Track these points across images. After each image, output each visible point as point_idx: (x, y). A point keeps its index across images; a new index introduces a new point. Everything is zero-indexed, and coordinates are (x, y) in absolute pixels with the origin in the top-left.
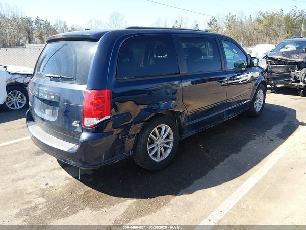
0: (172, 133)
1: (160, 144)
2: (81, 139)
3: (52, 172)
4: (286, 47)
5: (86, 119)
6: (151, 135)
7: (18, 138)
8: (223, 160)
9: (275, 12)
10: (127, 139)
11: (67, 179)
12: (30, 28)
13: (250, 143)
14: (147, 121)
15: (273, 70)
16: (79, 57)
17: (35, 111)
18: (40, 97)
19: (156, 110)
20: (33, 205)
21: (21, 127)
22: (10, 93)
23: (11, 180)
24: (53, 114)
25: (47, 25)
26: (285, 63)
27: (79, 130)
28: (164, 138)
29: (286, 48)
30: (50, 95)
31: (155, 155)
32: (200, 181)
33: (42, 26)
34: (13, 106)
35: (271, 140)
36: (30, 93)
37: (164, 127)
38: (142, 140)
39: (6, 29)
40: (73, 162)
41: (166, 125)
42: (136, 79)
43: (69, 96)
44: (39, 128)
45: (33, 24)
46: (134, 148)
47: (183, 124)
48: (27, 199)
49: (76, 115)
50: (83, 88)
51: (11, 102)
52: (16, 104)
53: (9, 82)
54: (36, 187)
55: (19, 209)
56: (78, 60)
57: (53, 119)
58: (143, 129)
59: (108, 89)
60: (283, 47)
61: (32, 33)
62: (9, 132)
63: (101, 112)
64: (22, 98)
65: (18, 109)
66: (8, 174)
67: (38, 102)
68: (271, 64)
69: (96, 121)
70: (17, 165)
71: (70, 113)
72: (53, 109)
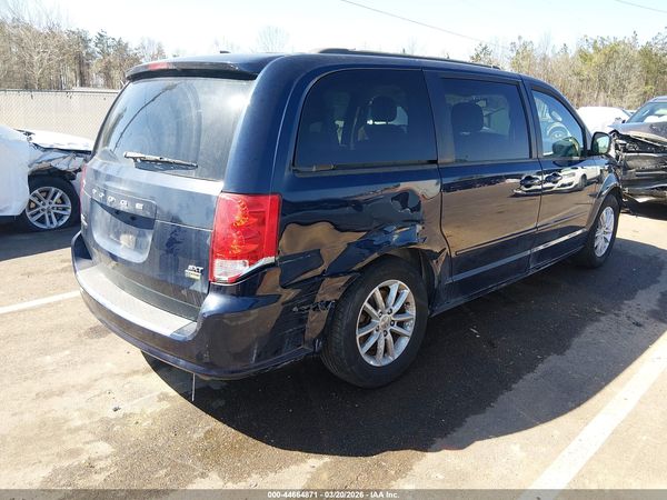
0: (412, 300)
1: (384, 326)
2: (204, 310)
3: (130, 379)
4: (657, 112)
5: (217, 262)
6: (366, 303)
7: (52, 295)
8: (531, 368)
9: (620, 39)
10: (311, 312)
11: (163, 397)
12: (84, 52)
13: (589, 329)
14: (360, 270)
15: (630, 163)
16: (208, 115)
17: (95, 236)
18: (108, 205)
19: (379, 246)
20: (83, 459)
21: (59, 268)
22: (36, 191)
23: (33, 395)
24: (138, 247)
25: (121, 47)
26: (657, 150)
27: (199, 287)
28: (394, 312)
29: (660, 116)
30: (134, 201)
31: (373, 351)
32: (479, 418)
33: (111, 50)
34: (42, 220)
35: (638, 325)
36: (85, 196)
37: (394, 286)
38: (346, 316)
39: (33, 54)
40: (182, 362)
41: (399, 282)
42: (340, 173)
43: (180, 205)
44: (102, 275)
45: (92, 45)
46: (325, 335)
47: (440, 282)
48: (71, 443)
49: (193, 251)
50: (214, 188)
51: (38, 212)
52: (50, 217)
53: (36, 166)
54: (91, 415)
55: (50, 469)
56: (206, 122)
57: (139, 258)
58: (349, 290)
59: (273, 194)
60: (652, 113)
61: (88, 64)
62: (32, 279)
63: (254, 247)
64: (63, 203)
65: (53, 227)
66: (27, 378)
67: (101, 217)
68: (625, 150)
69: (241, 268)
70: (48, 359)
71: (180, 245)
72: (139, 236)
